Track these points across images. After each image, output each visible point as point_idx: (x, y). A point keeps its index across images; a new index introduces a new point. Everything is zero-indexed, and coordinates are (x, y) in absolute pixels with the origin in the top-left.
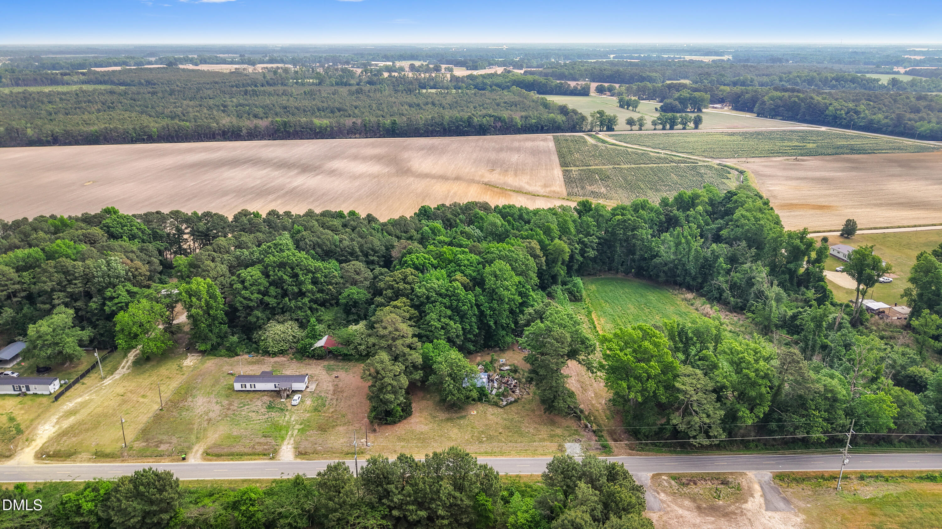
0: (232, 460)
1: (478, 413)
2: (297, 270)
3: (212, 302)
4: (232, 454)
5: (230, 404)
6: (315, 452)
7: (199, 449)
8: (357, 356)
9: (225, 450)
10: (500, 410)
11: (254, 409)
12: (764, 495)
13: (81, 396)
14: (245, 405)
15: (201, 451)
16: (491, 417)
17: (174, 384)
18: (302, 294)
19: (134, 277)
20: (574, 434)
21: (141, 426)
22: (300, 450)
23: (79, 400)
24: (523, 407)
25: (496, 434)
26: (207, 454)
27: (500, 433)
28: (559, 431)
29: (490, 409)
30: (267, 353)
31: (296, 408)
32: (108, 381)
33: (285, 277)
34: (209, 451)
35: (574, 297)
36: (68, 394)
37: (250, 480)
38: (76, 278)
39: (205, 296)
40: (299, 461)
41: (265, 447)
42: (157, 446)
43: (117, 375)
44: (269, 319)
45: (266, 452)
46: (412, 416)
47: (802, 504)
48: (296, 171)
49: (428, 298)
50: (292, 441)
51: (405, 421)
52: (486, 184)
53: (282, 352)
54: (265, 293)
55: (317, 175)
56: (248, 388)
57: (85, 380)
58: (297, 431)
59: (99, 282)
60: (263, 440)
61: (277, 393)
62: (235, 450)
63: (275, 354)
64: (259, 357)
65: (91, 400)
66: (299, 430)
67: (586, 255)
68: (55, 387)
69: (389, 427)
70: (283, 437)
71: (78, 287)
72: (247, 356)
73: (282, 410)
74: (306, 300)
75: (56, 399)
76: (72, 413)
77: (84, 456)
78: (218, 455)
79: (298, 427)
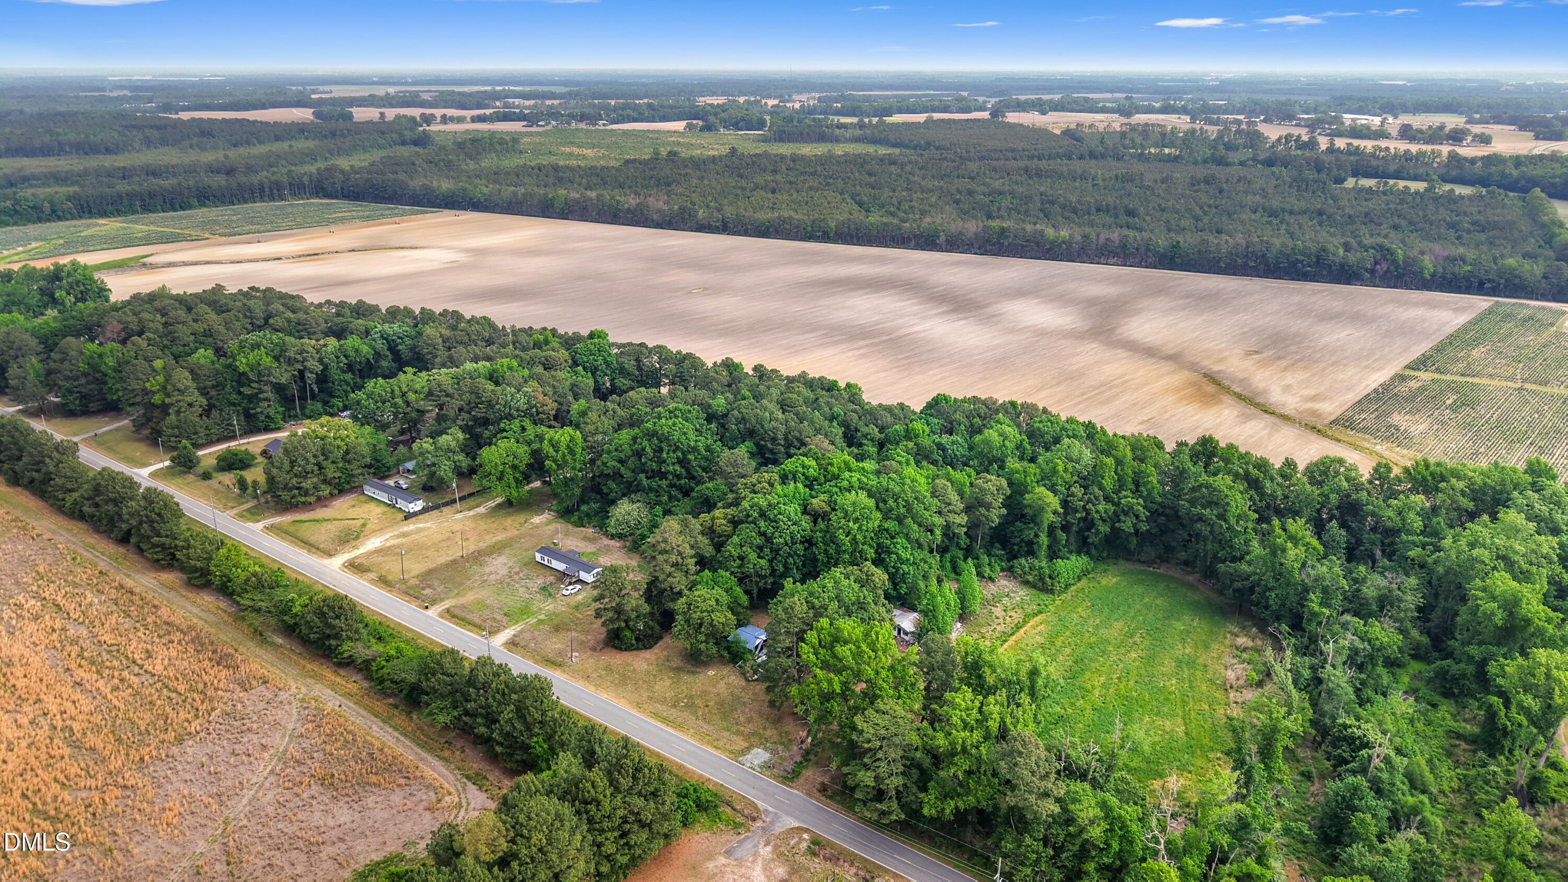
0: (457, 624)
1: (715, 675)
3: (569, 457)
4: (463, 620)
5: (517, 573)
6: (524, 647)
7: (447, 604)
9: (463, 614)
10: (744, 683)
11: (531, 585)
13: (426, 522)
14: (526, 578)
15: (447, 607)
16: (722, 685)
17: (501, 537)
18: (663, 475)
19: (538, 413)
20: (781, 744)
21: (433, 566)
22: (516, 639)
23: (421, 525)
25: (701, 704)
26: (447, 611)
27: (707, 706)
28: (769, 733)
29: (732, 677)
31: (563, 598)
32: (459, 516)
33: (648, 449)
34: (452, 609)
35: (1043, 583)
36: (421, 517)
38: (483, 403)
40: (502, 649)
41: (495, 624)
42: (424, 589)
43: (472, 513)
44: (624, 495)
45: (489, 629)
46: (649, 651)
48: (945, 309)
50: (519, 629)
51: (635, 652)
52: (1205, 375)
53: (620, 536)
54: (624, 463)
55: (966, 318)
56: (546, 562)
57: (444, 509)
58: (536, 620)
59: (499, 412)
60: (501, 617)
61: (563, 577)
62: (470, 617)
63: (613, 537)
64: (599, 535)
65: (429, 529)
66: (539, 620)
68: (418, 506)
69: (615, 651)
70: (517, 622)
72: (591, 531)
73: (550, 595)
74: (664, 483)
75: (406, 518)
76: (404, 535)
77: (372, 575)
78: (454, 616)
79: (542, 617)
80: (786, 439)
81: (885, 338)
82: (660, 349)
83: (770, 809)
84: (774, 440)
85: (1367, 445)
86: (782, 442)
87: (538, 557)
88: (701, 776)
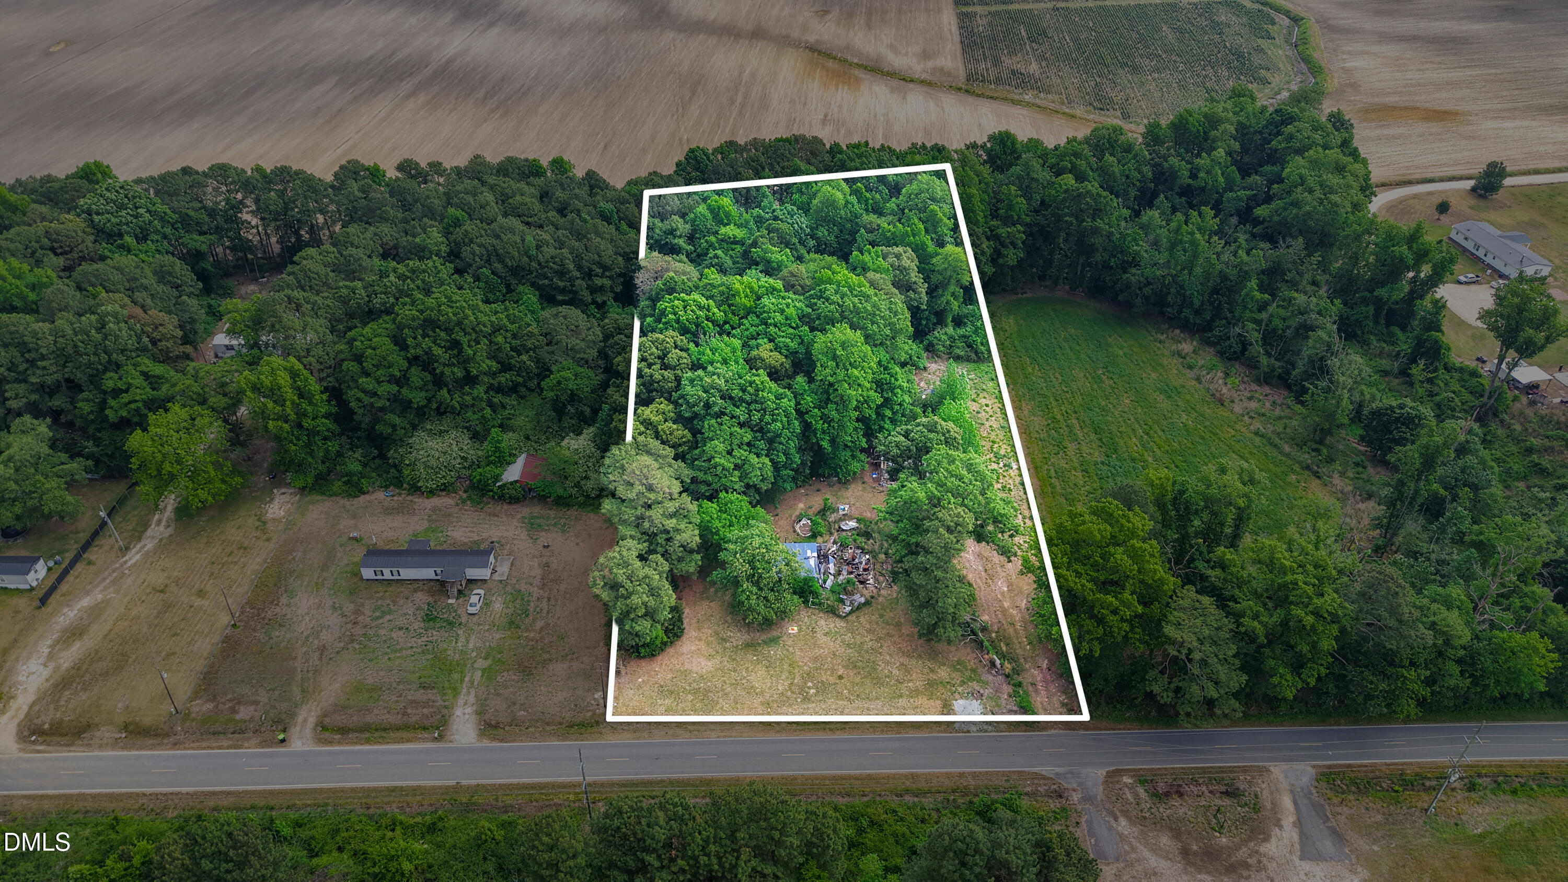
0: (368, 741)
1: (800, 630)
2: (459, 336)
3: (304, 405)
4: (367, 729)
5: (357, 612)
6: (515, 722)
7: (307, 716)
8: (581, 499)
9: (355, 718)
10: (841, 624)
11: (401, 622)
12: (1299, 824)
13: (88, 593)
14: (384, 613)
15: (312, 721)
16: (822, 639)
17: (254, 563)
18: (470, 380)
19: (154, 342)
20: (970, 679)
21: (200, 665)
22: (487, 717)
23: (85, 602)
24: (881, 616)
25: (832, 680)
26: (324, 728)
27: (840, 677)
28: (943, 673)
29: (822, 622)
30: (415, 489)
31: (475, 619)
32: (133, 557)
33: (437, 351)
34: (327, 721)
35: (976, 353)
36: (64, 587)
37: (402, 788)
38: (43, 357)
39: (290, 395)
40: (486, 743)
41: (425, 711)
42: (234, 711)
43: (148, 544)
44: (414, 427)
45: (427, 723)
46: (684, 638)
47: (1363, 845)
48: (450, 16)
49: (708, 406)
50: (472, 699)
51: (671, 651)
52: (811, 51)
53: (445, 488)
54: (401, 381)
55: (491, 25)
56: (387, 575)
57: (92, 554)
58: (479, 673)
59: (90, 363)
60: (420, 695)
61: (440, 587)
62: (371, 719)
63: (431, 493)
64: (403, 497)
65: (107, 603)
66: (483, 671)
67: (1001, 261)
68: (39, 573)
69: (643, 663)
70: (455, 689)
71: (49, 372)
72: (380, 495)
73: (451, 624)
74: (480, 391)
75: (43, 601)
76: (75, 633)
77: (106, 733)
78: (344, 731)
79: (481, 663)
80: (579, 268)
81: (427, 72)
82: (221, 171)
83: (1058, 770)
84: (561, 273)
85: (1017, 97)
86: (578, 274)
87: (368, 573)
88: (948, 776)
